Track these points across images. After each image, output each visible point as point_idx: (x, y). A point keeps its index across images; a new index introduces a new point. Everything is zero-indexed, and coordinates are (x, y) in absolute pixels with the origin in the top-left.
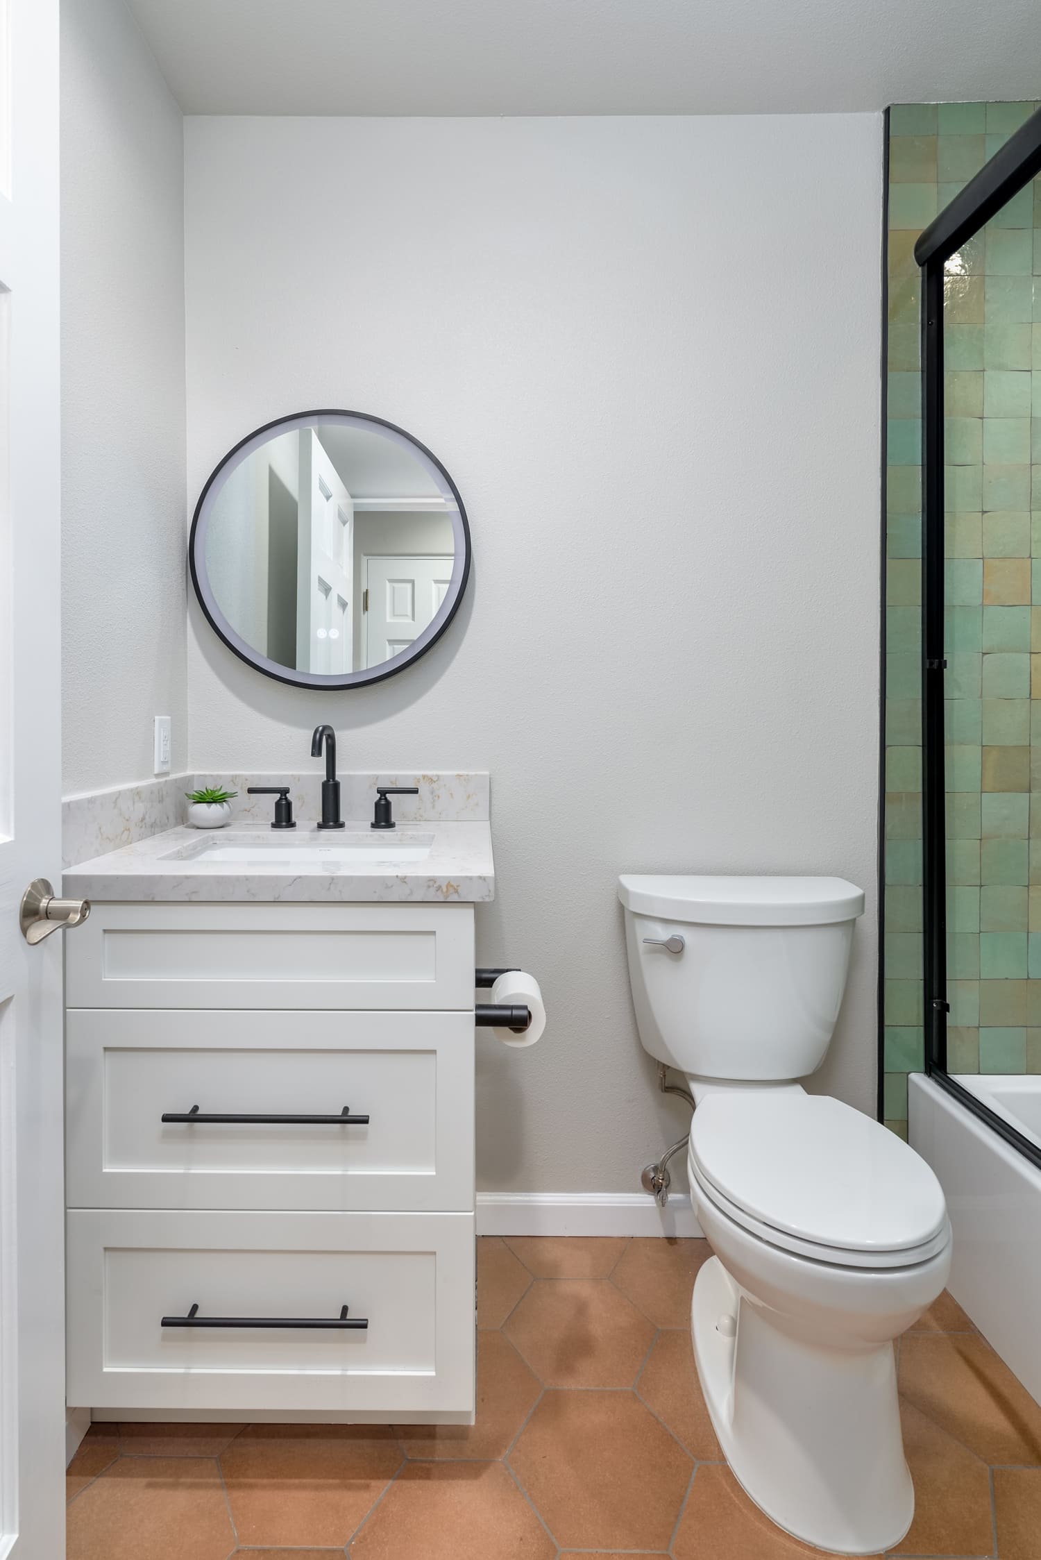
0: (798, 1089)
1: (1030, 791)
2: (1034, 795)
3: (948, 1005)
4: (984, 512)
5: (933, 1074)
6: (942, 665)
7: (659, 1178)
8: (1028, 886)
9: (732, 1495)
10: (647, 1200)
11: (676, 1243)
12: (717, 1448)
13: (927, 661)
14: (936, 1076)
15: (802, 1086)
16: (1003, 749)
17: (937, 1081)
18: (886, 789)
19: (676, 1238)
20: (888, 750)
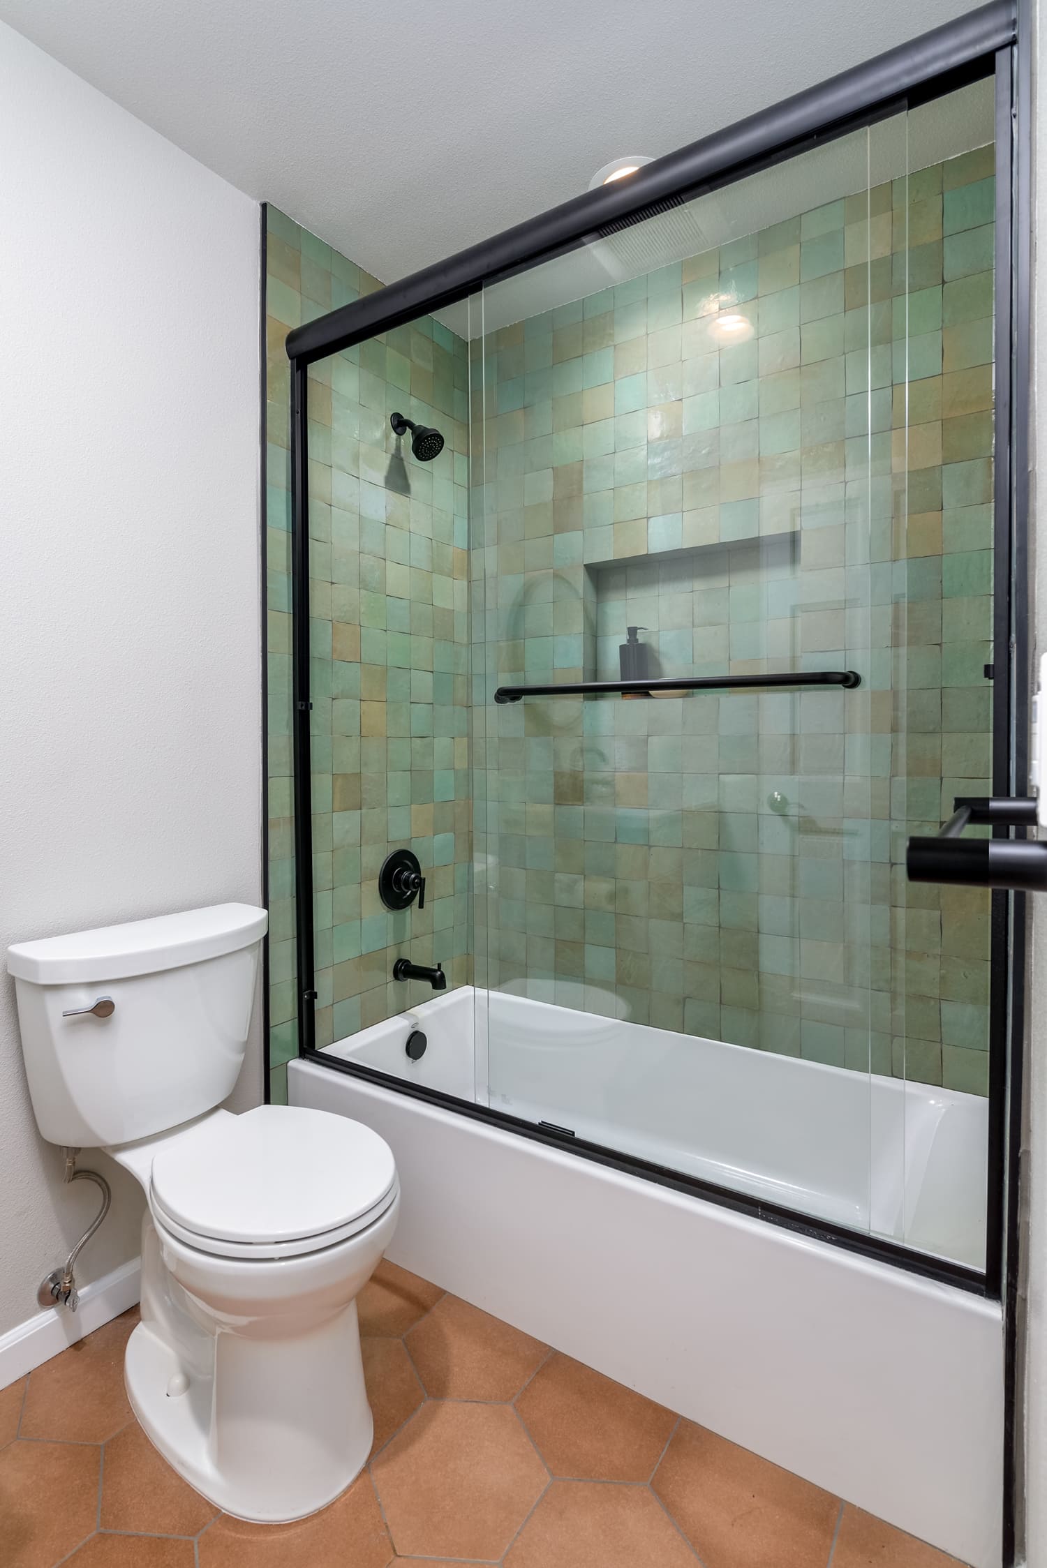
0: (223, 1113)
1: (361, 809)
2: (364, 811)
3: (316, 993)
4: (332, 583)
5: (307, 1055)
6: (308, 706)
7: (65, 1283)
8: (360, 883)
9: (238, 1536)
10: (49, 1316)
11: (85, 1344)
12: (208, 1508)
13: (299, 703)
14: (310, 1056)
15: (226, 1109)
16: (345, 775)
17: (312, 1060)
18: (269, 816)
19: (82, 1339)
20: (270, 781)
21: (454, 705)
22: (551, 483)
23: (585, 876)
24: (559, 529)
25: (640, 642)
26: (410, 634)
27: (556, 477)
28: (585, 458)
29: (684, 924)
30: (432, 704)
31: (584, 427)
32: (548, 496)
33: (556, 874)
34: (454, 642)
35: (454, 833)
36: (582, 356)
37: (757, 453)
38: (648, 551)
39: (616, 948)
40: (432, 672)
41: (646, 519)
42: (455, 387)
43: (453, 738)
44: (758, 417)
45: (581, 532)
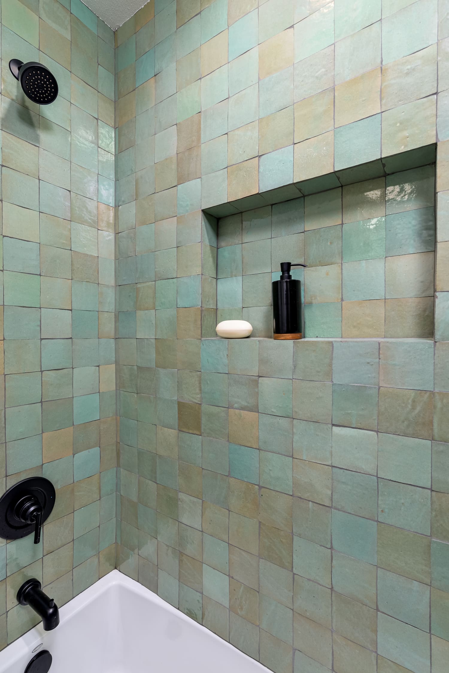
21: (99, 338)
22: (175, 138)
23: (203, 501)
24: (181, 179)
25: (293, 278)
26: (40, 275)
27: (179, 132)
28: (203, 110)
29: (294, 574)
30: (71, 338)
31: (202, 80)
32: (173, 152)
33: (180, 493)
34: (98, 284)
35: (100, 447)
36: (200, 13)
37: (380, 60)
38: (259, 190)
39: (229, 576)
40: (71, 310)
41: (257, 158)
42: (99, 64)
43: (98, 366)
44: (381, 20)
45: (199, 180)
